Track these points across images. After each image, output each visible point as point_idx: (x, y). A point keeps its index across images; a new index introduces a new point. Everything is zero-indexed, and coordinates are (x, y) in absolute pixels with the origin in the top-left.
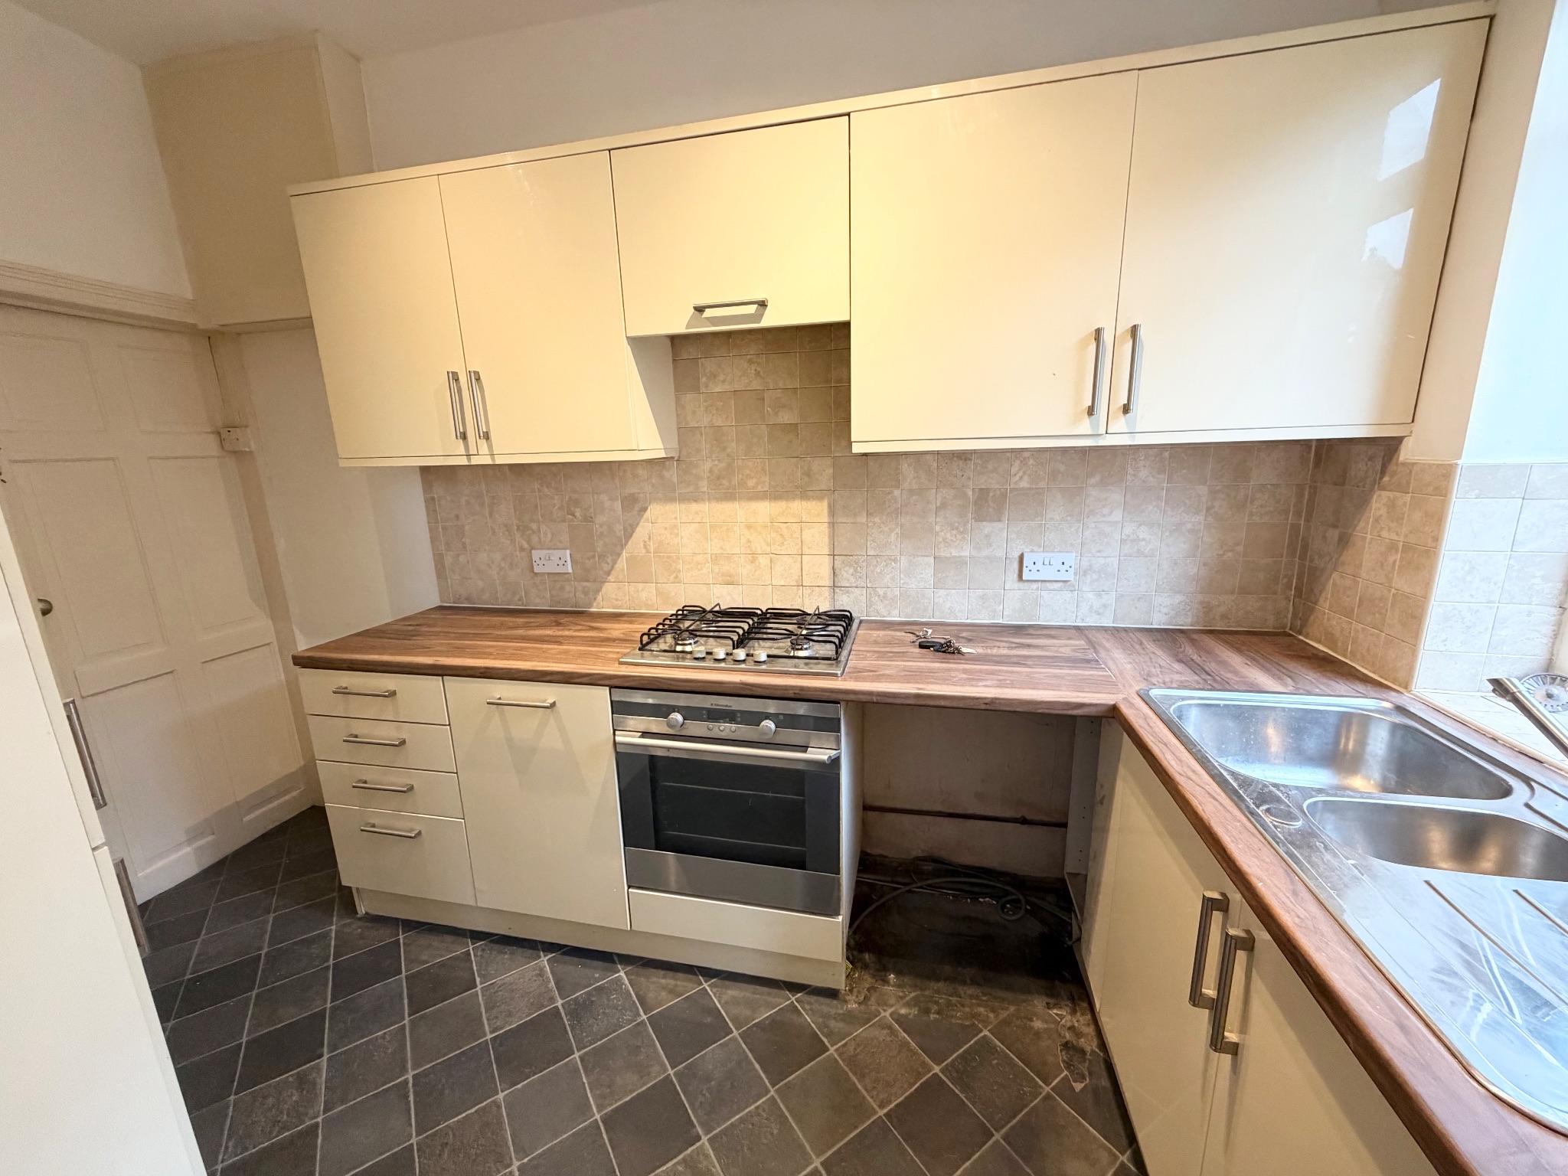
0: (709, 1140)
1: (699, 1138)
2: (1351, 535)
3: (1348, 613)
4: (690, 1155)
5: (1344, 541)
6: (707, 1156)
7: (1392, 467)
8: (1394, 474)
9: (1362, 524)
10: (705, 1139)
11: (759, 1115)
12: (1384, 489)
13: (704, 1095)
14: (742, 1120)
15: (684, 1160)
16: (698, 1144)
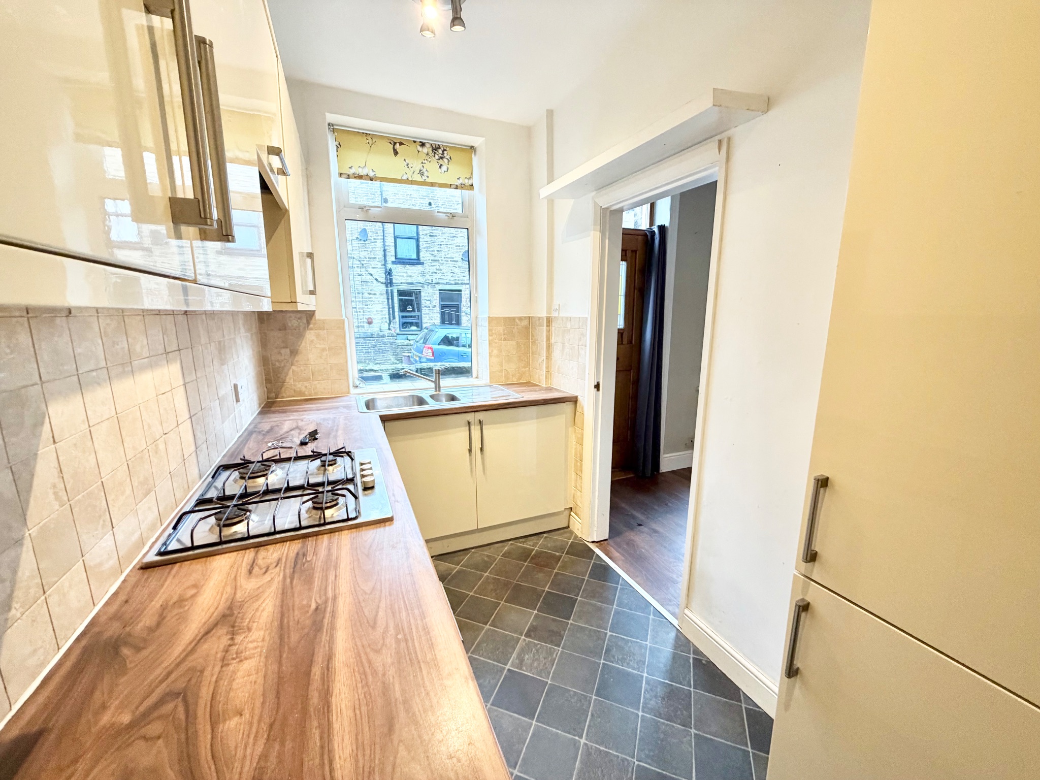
0: (506, 665)
1: (509, 670)
2: (298, 349)
3: (308, 380)
4: (517, 668)
5: (294, 352)
6: (513, 662)
7: (313, 321)
8: (315, 324)
9: (303, 344)
10: (507, 667)
11: (483, 654)
12: (312, 329)
13: (489, 681)
14: (489, 658)
15: (521, 669)
16: (511, 668)
